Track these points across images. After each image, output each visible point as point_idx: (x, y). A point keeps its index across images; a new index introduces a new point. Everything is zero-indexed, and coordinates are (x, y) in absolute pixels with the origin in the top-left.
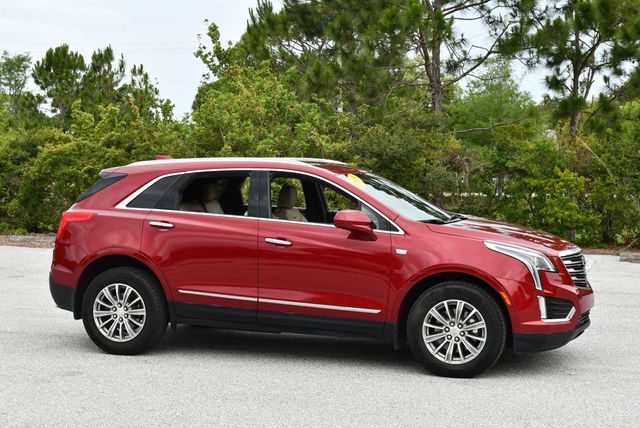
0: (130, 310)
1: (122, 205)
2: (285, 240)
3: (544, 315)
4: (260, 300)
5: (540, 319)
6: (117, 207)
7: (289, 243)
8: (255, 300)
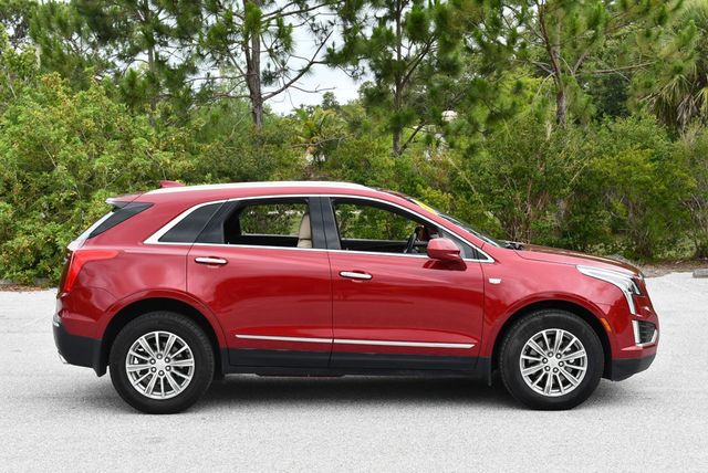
0: (172, 361)
1: (153, 239)
2: (363, 273)
3: (637, 340)
4: (336, 341)
5: (634, 344)
6: (146, 242)
7: (369, 277)
8: (330, 341)
